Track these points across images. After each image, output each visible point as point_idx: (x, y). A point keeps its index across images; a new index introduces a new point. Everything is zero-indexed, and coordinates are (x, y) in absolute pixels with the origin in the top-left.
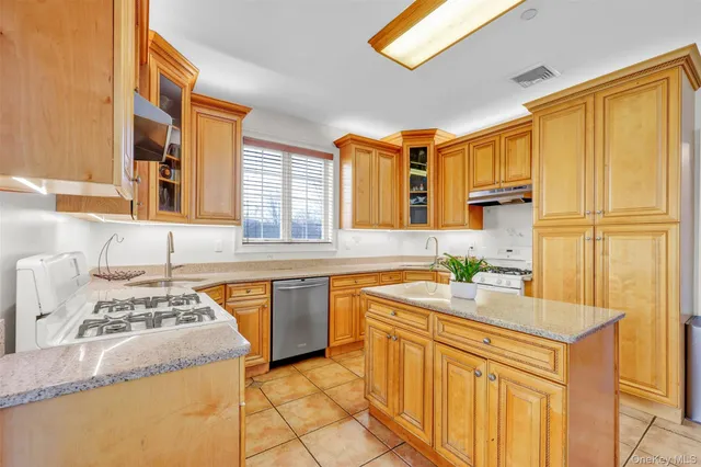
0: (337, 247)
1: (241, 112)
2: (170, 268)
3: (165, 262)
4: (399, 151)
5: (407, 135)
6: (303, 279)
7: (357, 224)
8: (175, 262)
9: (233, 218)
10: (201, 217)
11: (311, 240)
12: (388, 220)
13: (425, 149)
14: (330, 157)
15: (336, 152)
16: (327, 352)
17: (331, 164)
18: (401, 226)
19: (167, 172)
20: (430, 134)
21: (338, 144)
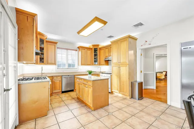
0: (78, 69)
1: (56, 43)
2: (42, 73)
3: (41, 72)
4: (92, 49)
5: (93, 46)
6: (68, 76)
7: (82, 64)
8: (43, 72)
9: (55, 64)
10: (48, 63)
11: (73, 68)
12: (89, 64)
13: (97, 48)
14: (77, 50)
15: (78, 49)
16: (74, 90)
17: (77, 52)
18: (92, 65)
19: (41, 56)
20: (98, 45)
21: (78, 48)
